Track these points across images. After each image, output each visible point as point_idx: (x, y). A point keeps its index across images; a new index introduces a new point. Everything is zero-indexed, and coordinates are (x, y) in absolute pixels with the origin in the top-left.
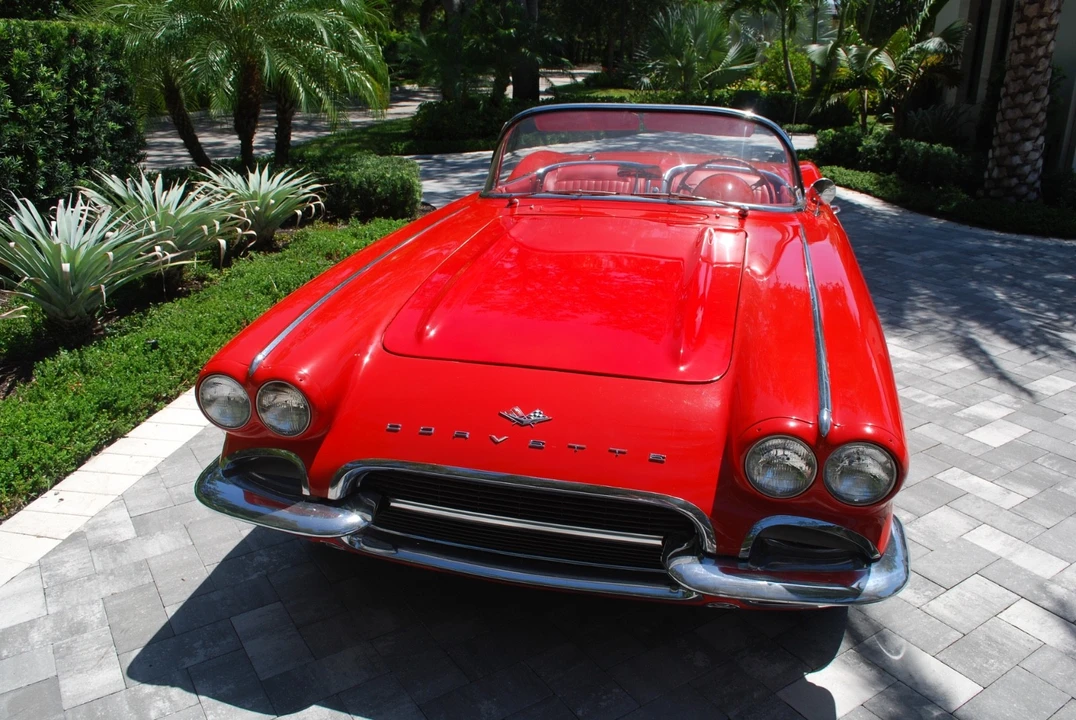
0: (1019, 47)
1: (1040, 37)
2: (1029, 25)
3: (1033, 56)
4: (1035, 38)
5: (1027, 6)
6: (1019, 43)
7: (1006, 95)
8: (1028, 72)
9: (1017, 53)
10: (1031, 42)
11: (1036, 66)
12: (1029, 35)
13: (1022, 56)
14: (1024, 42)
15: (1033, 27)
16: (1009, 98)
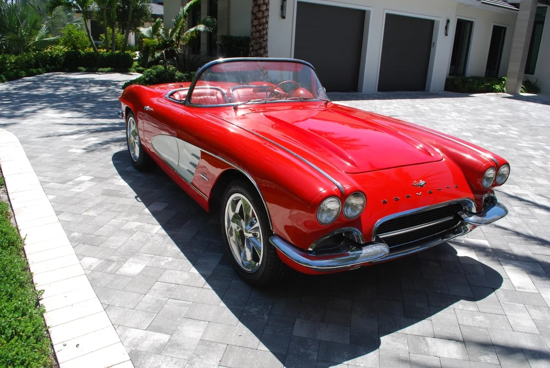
0: (256, 30)
1: (264, 26)
2: (259, 21)
3: (262, 34)
4: (262, 26)
5: (258, 13)
6: (256, 28)
7: (253, 50)
8: (261, 40)
9: (256, 32)
10: (261, 28)
11: (264, 38)
12: (260, 25)
13: (258, 34)
14: (258, 28)
15: (261, 21)
16: (255, 52)
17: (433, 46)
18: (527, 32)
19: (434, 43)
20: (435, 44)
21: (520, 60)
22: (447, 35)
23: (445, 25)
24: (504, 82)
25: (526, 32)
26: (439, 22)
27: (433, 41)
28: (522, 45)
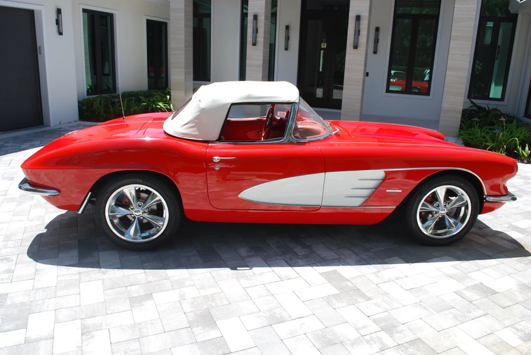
17: (40, 53)
18: (186, 26)
19: (40, 47)
20: (42, 48)
21: (183, 65)
22: (61, 34)
23: (54, 17)
24: (168, 97)
25: (184, 26)
26: (41, 11)
27: (38, 45)
28: (182, 45)
